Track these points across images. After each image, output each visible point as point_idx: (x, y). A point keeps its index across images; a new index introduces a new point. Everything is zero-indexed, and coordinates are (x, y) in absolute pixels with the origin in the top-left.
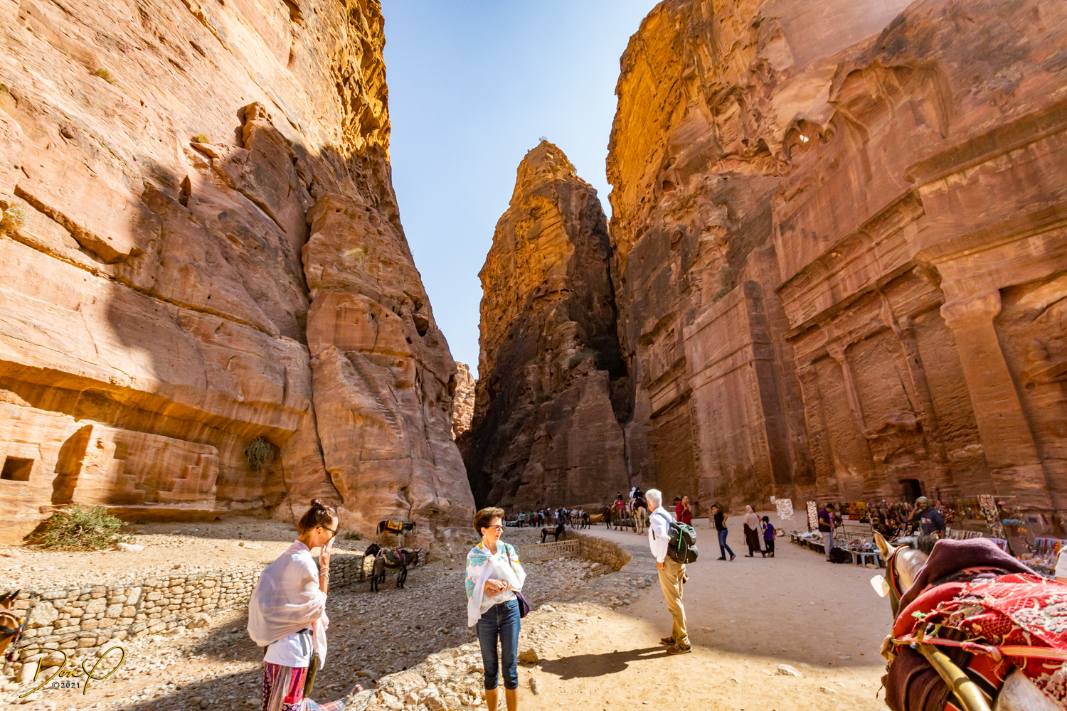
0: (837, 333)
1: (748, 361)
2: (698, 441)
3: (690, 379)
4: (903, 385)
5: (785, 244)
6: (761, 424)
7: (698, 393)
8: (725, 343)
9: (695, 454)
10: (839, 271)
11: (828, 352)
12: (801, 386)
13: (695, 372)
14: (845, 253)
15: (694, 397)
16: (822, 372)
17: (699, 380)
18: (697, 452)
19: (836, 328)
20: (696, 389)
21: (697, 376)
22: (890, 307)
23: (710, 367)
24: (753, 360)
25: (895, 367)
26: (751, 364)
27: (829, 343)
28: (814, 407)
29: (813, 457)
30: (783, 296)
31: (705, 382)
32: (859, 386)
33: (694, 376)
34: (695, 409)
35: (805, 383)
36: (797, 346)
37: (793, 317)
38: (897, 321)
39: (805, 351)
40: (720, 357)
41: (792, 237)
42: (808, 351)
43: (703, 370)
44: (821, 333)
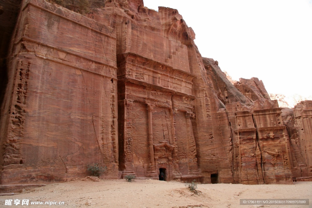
0: (151, 97)
1: (112, 77)
2: (25, 105)
3: (29, 41)
4: (168, 132)
5: (133, 34)
6: (113, 122)
7: (40, 62)
8: (89, 50)
9: (14, 116)
10: (159, 74)
11: (145, 102)
12: (125, 109)
13: (42, 42)
14: (163, 69)
15: (31, 61)
16: (135, 108)
17: (45, 52)
18: (18, 115)
19: (152, 94)
20: (39, 57)
21: (44, 47)
22: (172, 102)
23: (67, 53)
24: (116, 80)
25: (167, 124)
26: (112, 80)
27: (148, 99)
28: (130, 123)
29: (125, 150)
30: (128, 57)
31: (55, 59)
32: (153, 124)
33: (39, 44)
34: (29, 73)
35: (127, 109)
36: (128, 87)
37: (129, 72)
38: (173, 108)
39: (132, 93)
40: (83, 55)
41: (138, 36)
42: (134, 94)
43: (55, 49)
44: (144, 91)
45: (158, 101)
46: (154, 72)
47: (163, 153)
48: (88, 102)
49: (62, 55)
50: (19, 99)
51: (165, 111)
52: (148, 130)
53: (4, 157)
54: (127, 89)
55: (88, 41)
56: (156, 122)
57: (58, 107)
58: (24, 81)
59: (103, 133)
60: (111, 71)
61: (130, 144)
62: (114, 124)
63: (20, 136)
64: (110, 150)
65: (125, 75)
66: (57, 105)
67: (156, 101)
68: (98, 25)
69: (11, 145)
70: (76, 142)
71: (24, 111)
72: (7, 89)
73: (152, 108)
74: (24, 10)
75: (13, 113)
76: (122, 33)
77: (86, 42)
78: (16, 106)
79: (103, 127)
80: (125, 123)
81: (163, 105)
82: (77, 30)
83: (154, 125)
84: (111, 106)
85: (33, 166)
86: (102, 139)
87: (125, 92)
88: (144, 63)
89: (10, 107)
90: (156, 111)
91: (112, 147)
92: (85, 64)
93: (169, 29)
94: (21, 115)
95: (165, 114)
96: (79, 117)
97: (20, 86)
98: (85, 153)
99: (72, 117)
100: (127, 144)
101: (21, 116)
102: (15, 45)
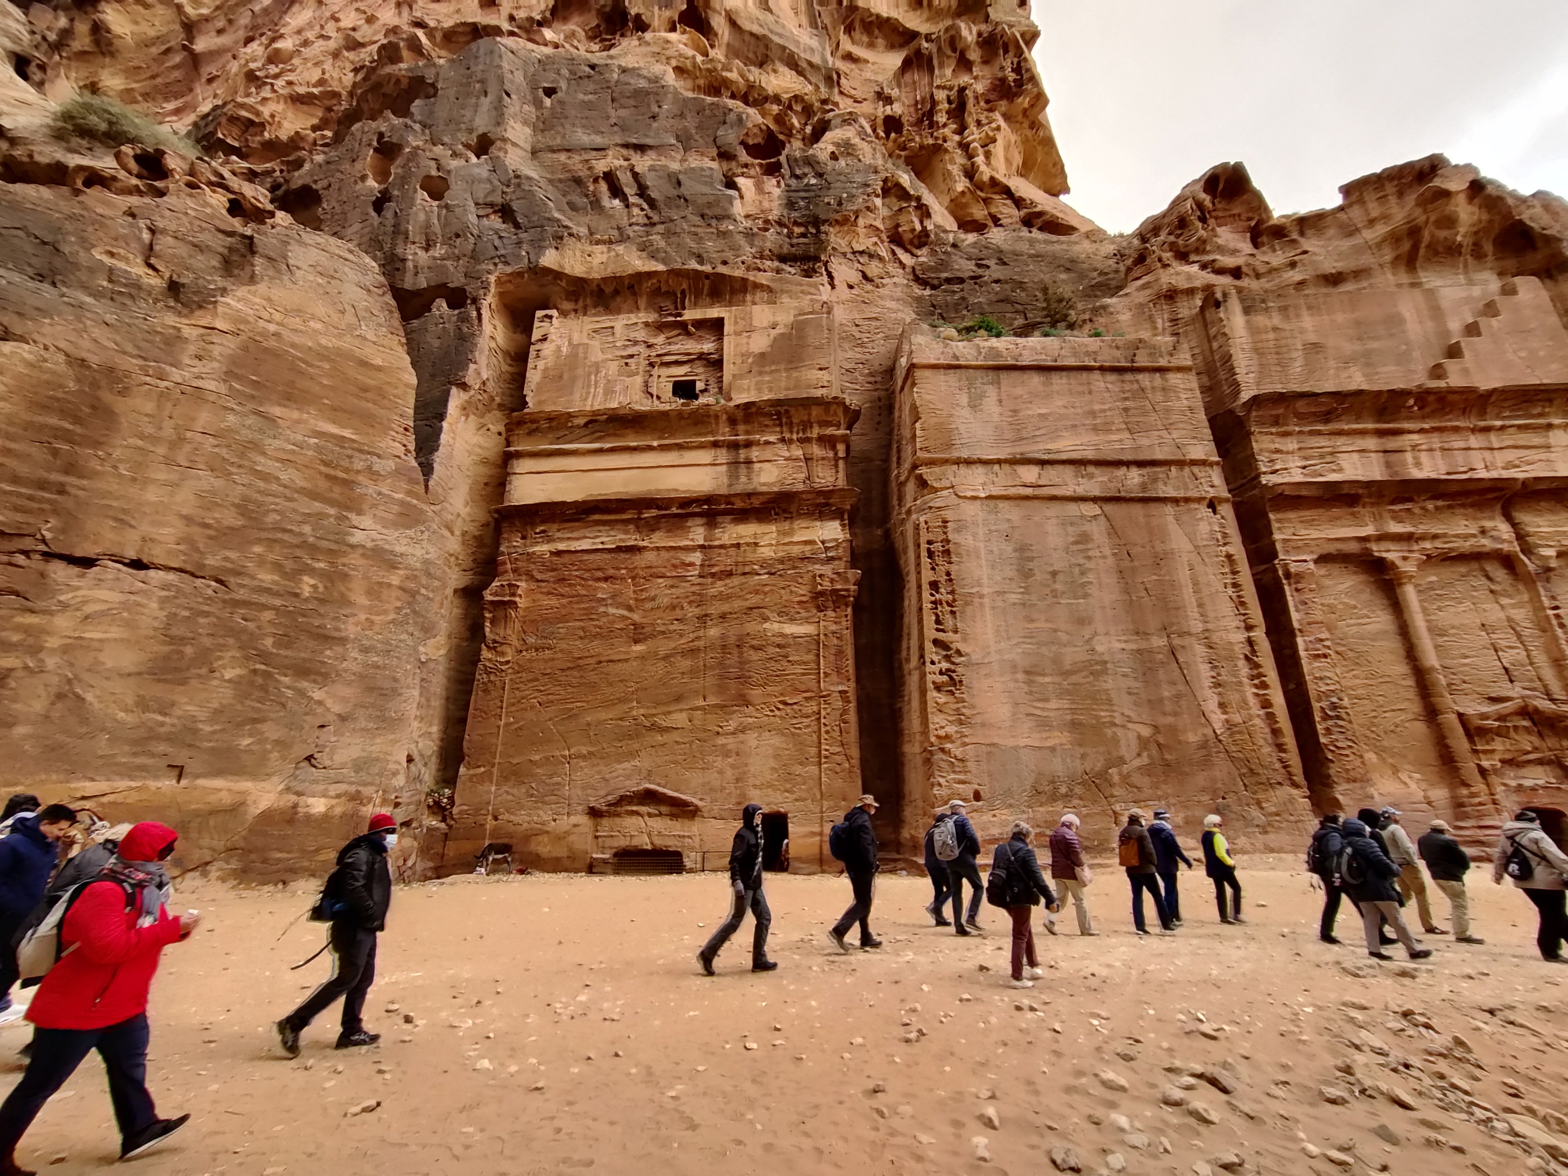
1: (1209, 496)
2: (957, 637)
3: (932, 463)
4: (1527, 650)
5: (1254, 331)
6: (1250, 642)
7: (971, 510)
8: (1109, 431)
9: (936, 668)
10: (1410, 432)
11: (1368, 553)
12: (1288, 593)
13: (965, 454)
14: (1427, 410)
15: (948, 515)
16: (1327, 582)
17: (981, 479)
18: (945, 665)
19: (1394, 518)
20: (965, 497)
21: (974, 467)
22: (1514, 525)
23: (1042, 463)
24: (1227, 500)
25: (1509, 619)
26: (1212, 505)
27: (1383, 537)
28: (1322, 640)
29: (1323, 740)
30: (1254, 414)
31: (1012, 491)
32: (1430, 630)
33: (958, 462)
34: (951, 546)
35: (1297, 590)
36: (1280, 516)
37: (1272, 461)
38: (1528, 550)
39: (1303, 532)
40: (1090, 455)
41: (1275, 329)
42: (1315, 534)
43: (1006, 461)
44: (1353, 514)
45: (1435, 537)
46: (1381, 433)
47: (1526, 742)
48: (1143, 594)
49: (1030, 474)
50: (938, 621)
51: (1483, 570)
52: (1411, 654)
53: (933, 785)
54: (1279, 521)
55: (1097, 407)
56: (1444, 618)
57: (1049, 625)
58: (941, 570)
59: (1218, 685)
60: (1199, 475)
61: (1338, 717)
62: (1254, 652)
63: (961, 723)
64: (1261, 742)
65: (1258, 476)
66: (1047, 621)
67: (1423, 538)
68: (1118, 348)
69: (943, 750)
70: (1130, 725)
71: (959, 653)
72: (906, 603)
73: (1409, 567)
74: (902, 389)
75: (933, 663)
76: (1209, 341)
77: (1093, 414)
78: (936, 642)
79: (1216, 667)
80: (1300, 640)
81: (1466, 546)
82: (1055, 388)
83: (1436, 631)
84: (1230, 591)
85: (1011, 806)
86: (1222, 705)
87: (1271, 533)
88: (1329, 413)
89: (921, 648)
90: (1433, 578)
91: (1267, 730)
92: (1105, 479)
93: (1415, 248)
94: (953, 663)
95: (1484, 581)
96: (1124, 645)
97: (934, 586)
98: (1167, 756)
99: (1100, 648)
100: (1326, 717)
101: (953, 667)
102: (902, 485)
